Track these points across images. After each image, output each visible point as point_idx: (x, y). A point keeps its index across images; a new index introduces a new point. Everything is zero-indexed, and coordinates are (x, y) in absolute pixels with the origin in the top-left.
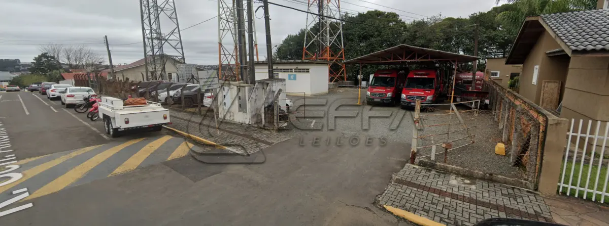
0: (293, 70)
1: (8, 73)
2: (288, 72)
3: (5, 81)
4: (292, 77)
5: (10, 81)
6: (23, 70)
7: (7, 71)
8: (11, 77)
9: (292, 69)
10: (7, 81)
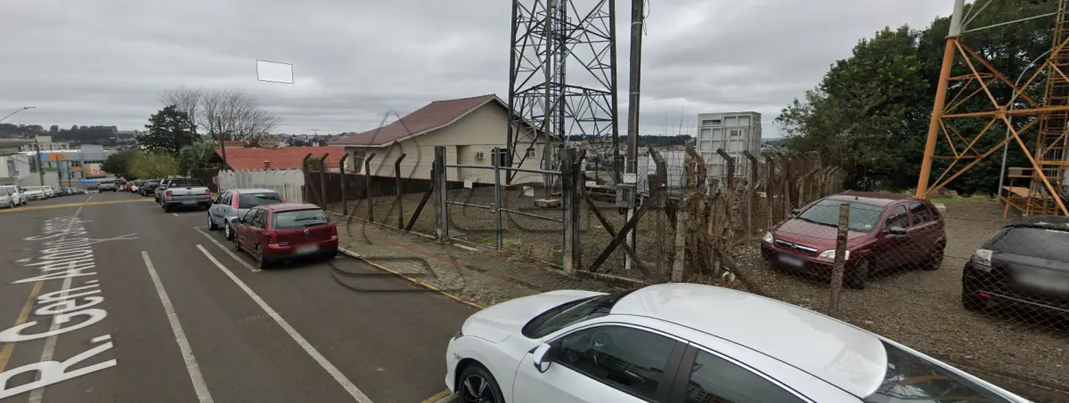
1: (101, 147)
3: (94, 162)
5: (102, 162)
6: (120, 143)
7: (99, 144)
8: (104, 155)
10: (98, 162)
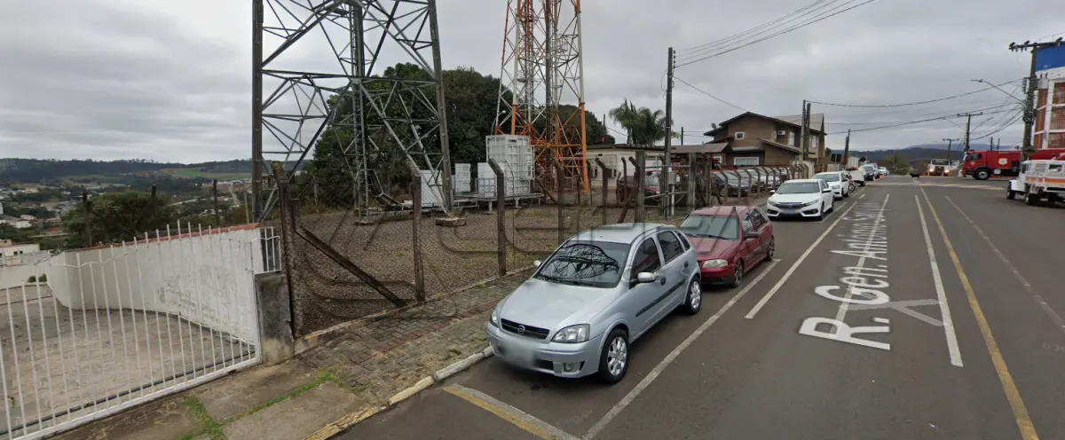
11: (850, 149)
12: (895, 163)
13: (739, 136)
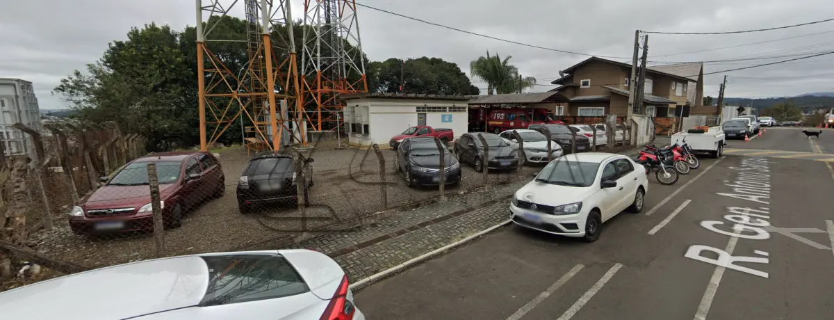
0: (448, 109)
2: (441, 111)
4: (447, 119)
9: (445, 108)
11: (726, 96)
12: (785, 111)
13: (585, 84)
